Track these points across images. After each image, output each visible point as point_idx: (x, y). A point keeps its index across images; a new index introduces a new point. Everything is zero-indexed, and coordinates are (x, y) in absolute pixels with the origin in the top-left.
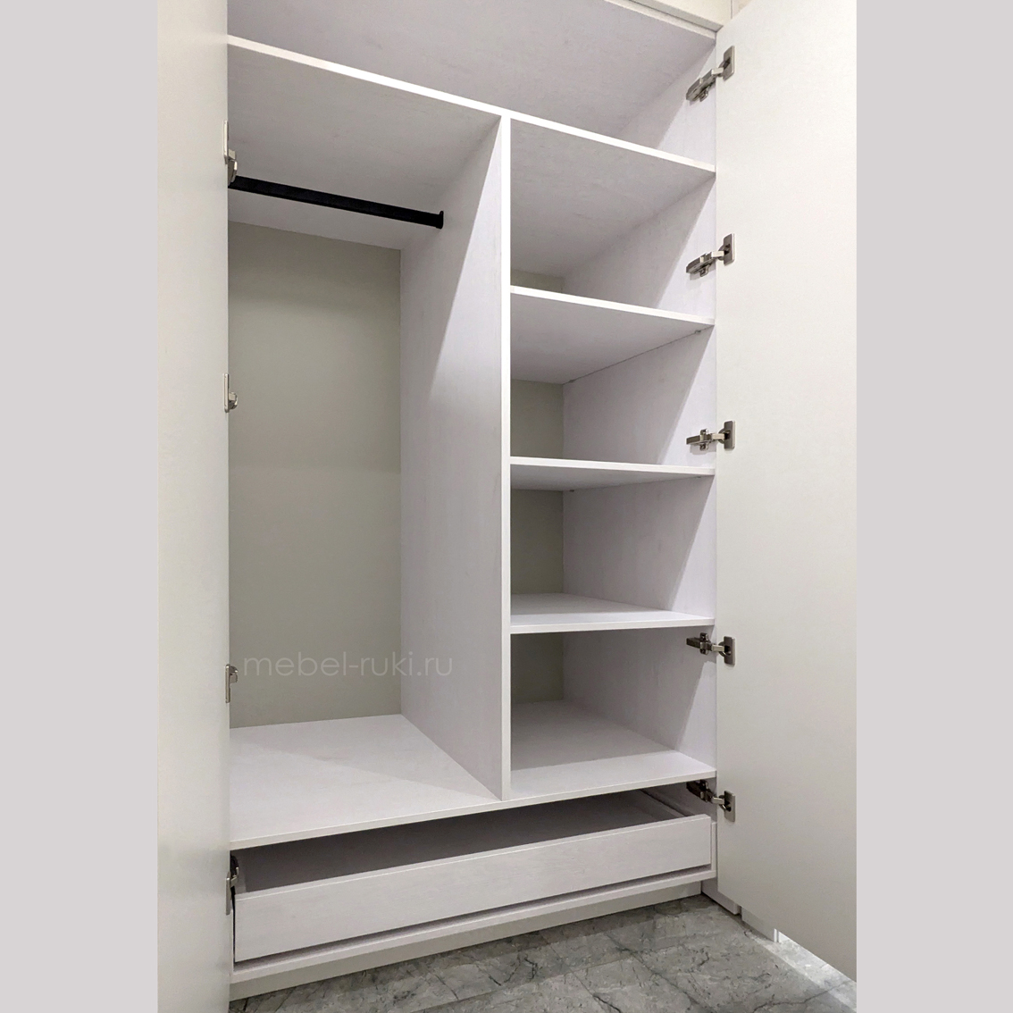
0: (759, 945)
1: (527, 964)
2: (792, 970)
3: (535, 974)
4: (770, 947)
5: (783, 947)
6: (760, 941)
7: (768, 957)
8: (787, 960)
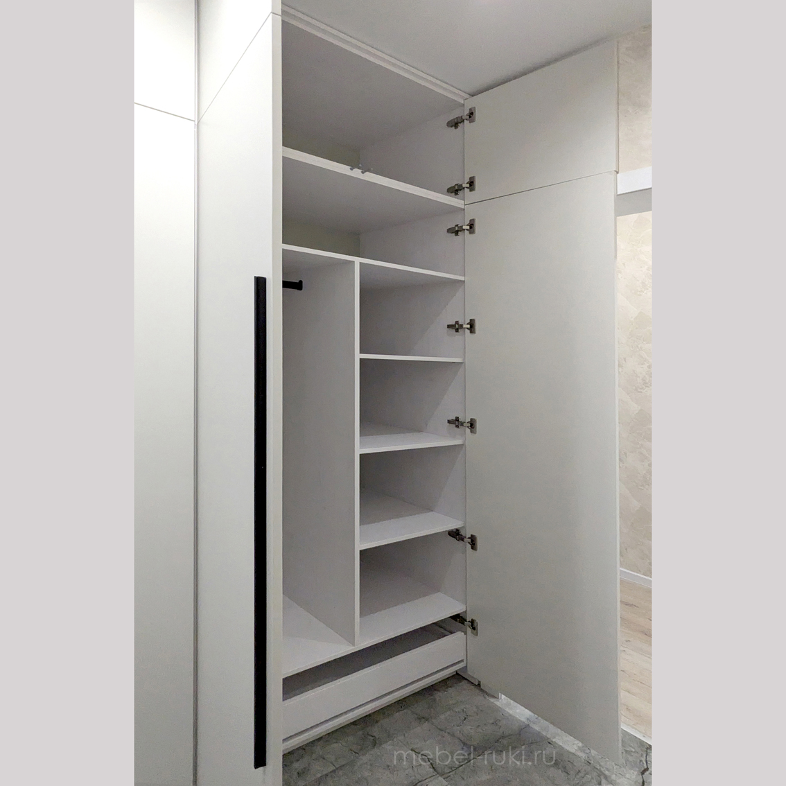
0: (493, 703)
1: (370, 737)
2: (510, 715)
3: (375, 743)
4: (498, 703)
5: (504, 702)
6: (492, 700)
7: (497, 709)
8: (507, 710)
